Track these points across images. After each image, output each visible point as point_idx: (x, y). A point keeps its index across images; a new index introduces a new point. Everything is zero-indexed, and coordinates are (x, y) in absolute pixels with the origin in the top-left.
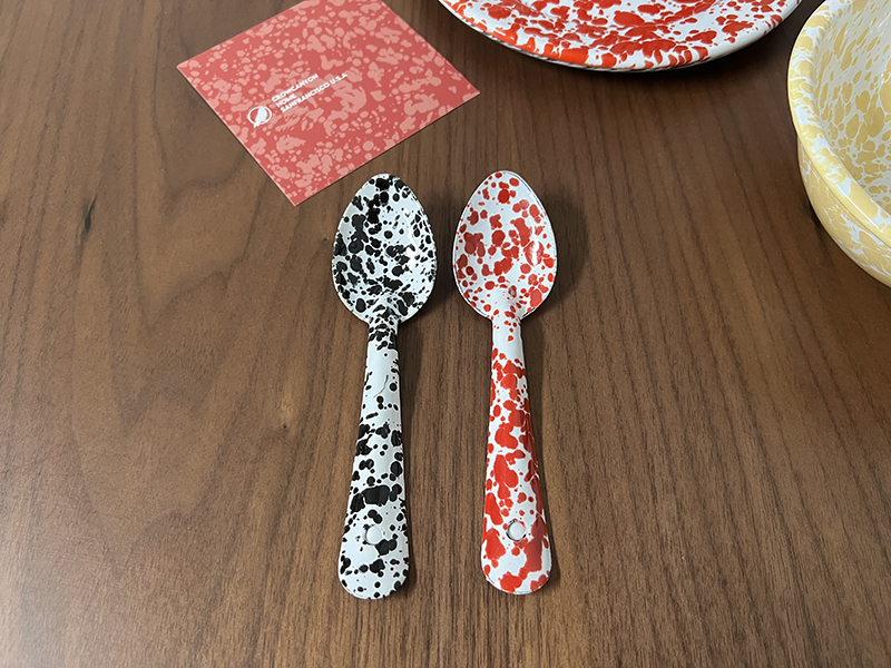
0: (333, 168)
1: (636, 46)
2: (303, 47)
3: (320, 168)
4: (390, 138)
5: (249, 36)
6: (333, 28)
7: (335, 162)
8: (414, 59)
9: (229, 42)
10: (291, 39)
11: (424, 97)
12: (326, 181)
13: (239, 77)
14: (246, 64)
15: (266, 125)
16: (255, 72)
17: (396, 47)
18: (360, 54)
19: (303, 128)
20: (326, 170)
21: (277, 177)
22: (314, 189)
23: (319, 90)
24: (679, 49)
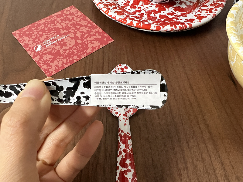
0: (62, 65)
1: (168, 24)
2: (55, 26)
3: (58, 65)
4: (83, 55)
5: (37, 23)
6: (65, 21)
7: (63, 63)
8: (92, 30)
9: (30, 25)
10: (51, 24)
11: (95, 42)
12: (60, 69)
13: (32, 36)
14: (35, 32)
15: (40, 51)
16: (38, 34)
17: (86, 26)
18: (74, 28)
19: (53, 52)
20: (60, 66)
21: (42, 68)
22: (55, 72)
23: (59, 40)
24: (182, 24)
